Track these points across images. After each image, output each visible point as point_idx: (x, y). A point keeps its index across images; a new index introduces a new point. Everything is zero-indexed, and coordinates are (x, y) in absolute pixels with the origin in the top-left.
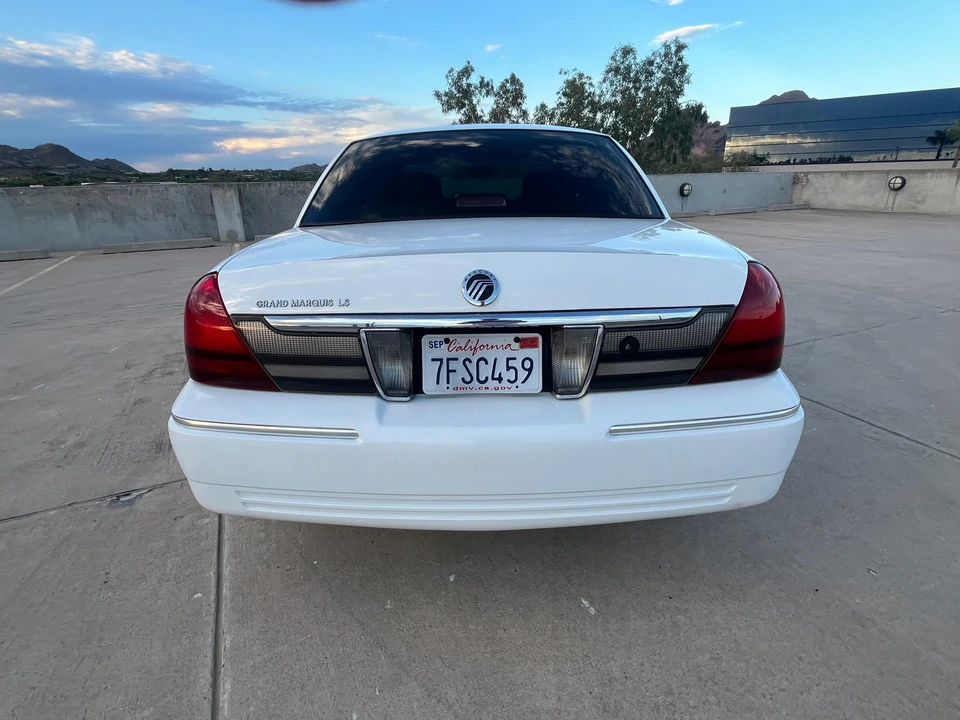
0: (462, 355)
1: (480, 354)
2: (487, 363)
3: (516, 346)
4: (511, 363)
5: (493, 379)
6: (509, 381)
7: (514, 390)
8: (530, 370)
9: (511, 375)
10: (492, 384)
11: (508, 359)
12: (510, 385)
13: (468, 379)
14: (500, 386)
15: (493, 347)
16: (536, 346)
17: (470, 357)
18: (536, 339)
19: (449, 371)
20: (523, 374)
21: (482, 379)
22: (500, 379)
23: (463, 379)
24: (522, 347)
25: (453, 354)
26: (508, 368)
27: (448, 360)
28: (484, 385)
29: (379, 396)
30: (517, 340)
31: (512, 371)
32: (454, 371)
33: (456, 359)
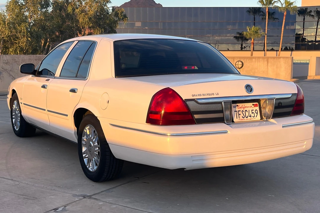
0: (241, 110)
1: (245, 109)
2: (247, 112)
3: (253, 106)
4: (253, 111)
5: (249, 116)
6: (253, 117)
7: (254, 120)
8: (257, 113)
9: (253, 115)
10: (249, 118)
11: (252, 110)
12: (253, 118)
13: (243, 117)
14: (251, 118)
15: (248, 107)
16: (258, 106)
18: (257, 104)
19: (239, 115)
20: (256, 114)
21: (247, 116)
22: (251, 116)
23: (242, 117)
24: (254, 107)
25: (239, 110)
26: (252, 113)
27: (238, 111)
28: (247, 118)
29: (225, 123)
30: (253, 105)
31: (253, 113)
32: (240, 114)
33: (240, 111)
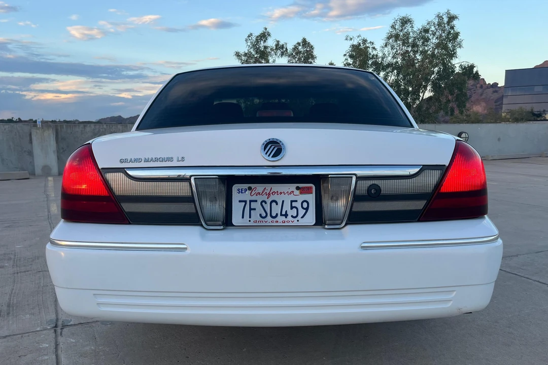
0: (260, 199)
1: (272, 198)
2: (277, 204)
3: (297, 192)
4: (294, 204)
5: (281, 215)
6: (292, 216)
7: (296, 223)
8: (307, 209)
9: (294, 212)
10: (280, 219)
11: (292, 202)
12: (293, 219)
13: (264, 215)
14: (286, 220)
15: (281, 193)
16: (312, 193)
17: (266, 200)
18: (311, 188)
19: (251, 209)
20: (302, 212)
21: (274, 215)
22: (286, 215)
23: (260, 215)
24: (301, 193)
25: (254, 198)
26: (292, 208)
27: (251, 201)
28: (275, 220)
29: (202, 225)
30: (298, 188)
31: (295, 210)
32: (255, 209)
33: (256, 201)
